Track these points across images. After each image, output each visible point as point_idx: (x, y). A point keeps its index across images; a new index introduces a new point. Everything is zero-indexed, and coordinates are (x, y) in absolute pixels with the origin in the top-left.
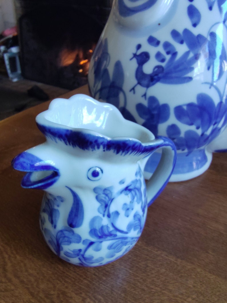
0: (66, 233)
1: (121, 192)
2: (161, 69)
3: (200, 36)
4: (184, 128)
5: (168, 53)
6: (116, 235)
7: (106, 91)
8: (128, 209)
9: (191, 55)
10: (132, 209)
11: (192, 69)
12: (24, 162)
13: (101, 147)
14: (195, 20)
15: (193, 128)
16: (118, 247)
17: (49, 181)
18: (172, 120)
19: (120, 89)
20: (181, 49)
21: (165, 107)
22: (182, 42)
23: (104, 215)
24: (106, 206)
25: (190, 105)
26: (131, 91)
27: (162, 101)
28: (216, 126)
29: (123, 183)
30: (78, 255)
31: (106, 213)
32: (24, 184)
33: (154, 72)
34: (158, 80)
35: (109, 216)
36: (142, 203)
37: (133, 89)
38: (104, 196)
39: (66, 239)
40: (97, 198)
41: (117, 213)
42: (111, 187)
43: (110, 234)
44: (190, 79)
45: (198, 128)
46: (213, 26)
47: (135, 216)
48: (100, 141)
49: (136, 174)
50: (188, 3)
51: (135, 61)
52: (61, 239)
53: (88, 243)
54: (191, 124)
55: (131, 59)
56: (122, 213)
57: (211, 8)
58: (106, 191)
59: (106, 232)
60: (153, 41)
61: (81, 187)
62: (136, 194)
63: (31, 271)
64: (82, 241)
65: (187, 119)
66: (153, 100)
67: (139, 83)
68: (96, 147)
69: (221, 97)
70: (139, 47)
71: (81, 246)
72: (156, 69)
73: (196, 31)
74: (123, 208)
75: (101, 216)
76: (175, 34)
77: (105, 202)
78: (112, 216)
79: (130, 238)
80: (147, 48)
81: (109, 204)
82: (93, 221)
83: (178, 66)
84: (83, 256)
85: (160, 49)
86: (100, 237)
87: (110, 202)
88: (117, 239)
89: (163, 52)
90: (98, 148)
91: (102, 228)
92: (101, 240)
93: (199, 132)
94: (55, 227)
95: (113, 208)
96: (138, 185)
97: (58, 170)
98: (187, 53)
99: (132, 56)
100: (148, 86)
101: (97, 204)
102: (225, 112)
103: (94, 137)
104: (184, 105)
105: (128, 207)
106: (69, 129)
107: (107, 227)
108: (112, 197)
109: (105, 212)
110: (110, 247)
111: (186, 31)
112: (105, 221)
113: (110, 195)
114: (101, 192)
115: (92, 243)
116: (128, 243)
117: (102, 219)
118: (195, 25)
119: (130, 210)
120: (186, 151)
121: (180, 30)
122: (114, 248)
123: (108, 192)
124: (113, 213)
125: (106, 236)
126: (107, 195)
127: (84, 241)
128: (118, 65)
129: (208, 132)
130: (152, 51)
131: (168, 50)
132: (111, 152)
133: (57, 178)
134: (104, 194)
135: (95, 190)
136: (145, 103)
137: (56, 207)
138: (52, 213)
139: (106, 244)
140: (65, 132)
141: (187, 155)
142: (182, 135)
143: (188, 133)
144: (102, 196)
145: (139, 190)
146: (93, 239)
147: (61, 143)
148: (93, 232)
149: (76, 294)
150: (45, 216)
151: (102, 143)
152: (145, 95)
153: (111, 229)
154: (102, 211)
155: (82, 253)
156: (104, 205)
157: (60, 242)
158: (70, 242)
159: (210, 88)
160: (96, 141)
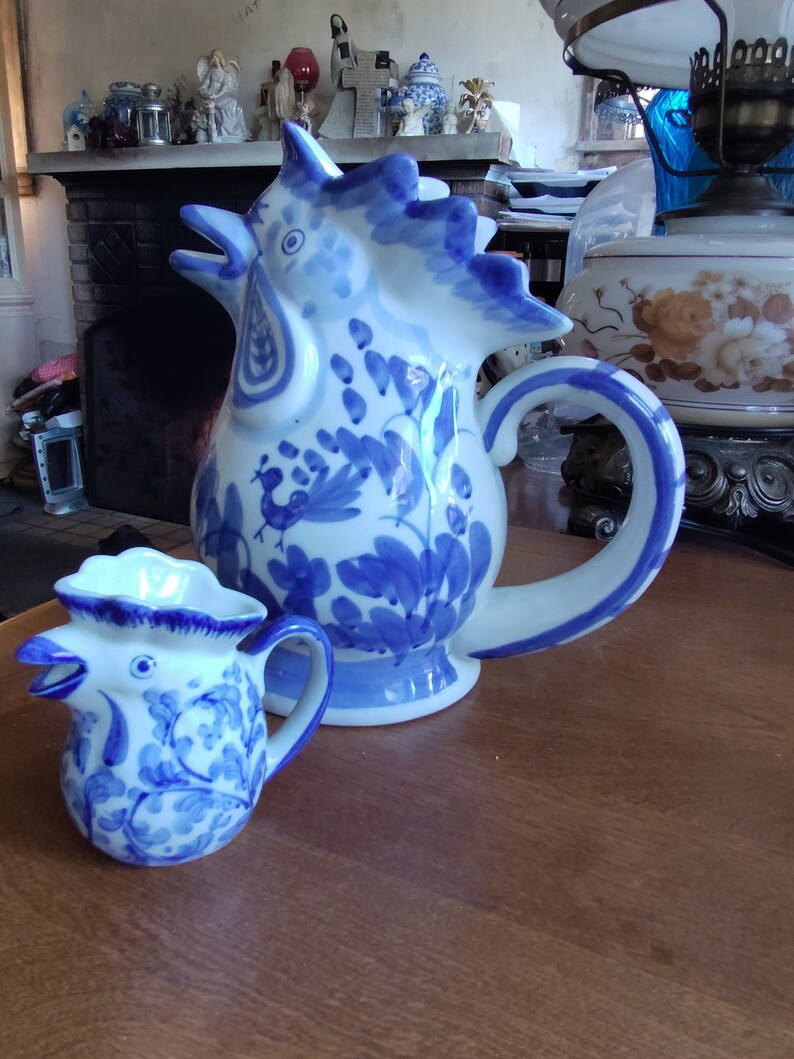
0: (101, 779)
1: (195, 702)
2: (303, 496)
3: (366, 439)
4: (365, 604)
5: (313, 469)
6: (187, 783)
7: (215, 539)
8: (210, 736)
9: (354, 471)
10: (220, 737)
11: (358, 494)
12: (34, 650)
13: (146, 621)
14: (356, 412)
15: (383, 602)
16: (195, 807)
17: (72, 682)
18: (338, 588)
19: (237, 534)
20: (336, 462)
21: (320, 564)
22: (335, 450)
23: (164, 743)
24: (168, 726)
25: (364, 558)
26: (255, 537)
27: (312, 552)
28: (432, 596)
29: (197, 686)
30: (121, 822)
31: (168, 740)
32: (33, 690)
33: (291, 502)
34: (300, 516)
35: (173, 744)
36: (244, 731)
37: (259, 533)
38: (162, 706)
39: (100, 791)
40: (150, 710)
41: (189, 741)
42: (175, 692)
43: (177, 780)
44: (356, 512)
45: (393, 602)
46: (389, 420)
47: (225, 751)
48: (141, 611)
49: (225, 674)
50: (343, 386)
51: (258, 484)
52: (92, 792)
53: (138, 794)
54: (377, 595)
55: (252, 481)
56: (199, 741)
57: (383, 392)
58: (166, 699)
59: (169, 775)
60: (287, 449)
61: (122, 691)
62: (226, 711)
63: (38, 877)
64: (127, 791)
65: (366, 586)
66: (295, 552)
67: (268, 522)
68: (137, 621)
69: (426, 542)
70: (265, 459)
71: (125, 802)
72: (295, 497)
73: (359, 431)
74: (199, 733)
75: (159, 743)
76: (323, 436)
77: (165, 719)
78: (178, 746)
79: (219, 793)
80: (277, 460)
81: (172, 723)
82: (146, 751)
83: (332, 490)
84: (130, 823)
85: (299, 462)
86: (159, 784)
87: (174, 719)
88: (190, 790)
89: (305, 468)
90: (142, 622)
91: (161, 765)
92: (160, 790)
93: (400, 610)
94: (83, 771)
95: (180, 731)
96: (231, 695)
97: (84, 662)
98: (347, 468)
99: (254, 475)
100: (283, 528)
101: (151, 723)
102: (444, 568)
103: (132, 605)
104: (353, 559)
105: (211, 732)
106: (100, 597)
107: (171, 765)
108: (178, 711)
109: (166, 735)
110: (178, 806)
111: (342, 431)
112: (167, 754)
113: (173, 707)
114: (157, 701)
115: (143, 796)
116: (216, 804)
117: (160, 751)
118: (356, 421)
119: (214, 737)
120: (389, 653)
121: (332, 431)
122: (188, 809)
123: (169, 701)
124: (179, 740)
125: (170, 782)
126: (167, 706)
127: (130, 791)
128: (232, 490)
129: (421, 610)
130: (287, 465)
131: (313, 464)
132: (163, 629)
133: (84, 675)
134: (162, 703)
135: (146, 695)
136: (283, 558)
137: (85, 735)
138: (78, 747)
139: (170, 798)
140: (93, 603)
141: (397, 665)
142: (366, 618)
143: (376, 613)
144: (160, 708)
145: (236, 705)
146: (146, 788)
147: (90, 619)
148: (145, 773)
149: (118, 907)
150: (69, 757)
151: (145, 614)
152: (280, 544)
153: (178, 769)
154: (161, 734)
155: (128, 816)
156: (164, 725)
157: (90, 798)
158: (106, 796)
159: (397, 526)
160: (135, 611)
